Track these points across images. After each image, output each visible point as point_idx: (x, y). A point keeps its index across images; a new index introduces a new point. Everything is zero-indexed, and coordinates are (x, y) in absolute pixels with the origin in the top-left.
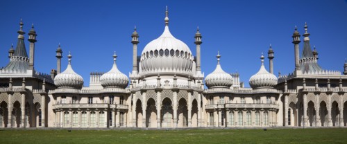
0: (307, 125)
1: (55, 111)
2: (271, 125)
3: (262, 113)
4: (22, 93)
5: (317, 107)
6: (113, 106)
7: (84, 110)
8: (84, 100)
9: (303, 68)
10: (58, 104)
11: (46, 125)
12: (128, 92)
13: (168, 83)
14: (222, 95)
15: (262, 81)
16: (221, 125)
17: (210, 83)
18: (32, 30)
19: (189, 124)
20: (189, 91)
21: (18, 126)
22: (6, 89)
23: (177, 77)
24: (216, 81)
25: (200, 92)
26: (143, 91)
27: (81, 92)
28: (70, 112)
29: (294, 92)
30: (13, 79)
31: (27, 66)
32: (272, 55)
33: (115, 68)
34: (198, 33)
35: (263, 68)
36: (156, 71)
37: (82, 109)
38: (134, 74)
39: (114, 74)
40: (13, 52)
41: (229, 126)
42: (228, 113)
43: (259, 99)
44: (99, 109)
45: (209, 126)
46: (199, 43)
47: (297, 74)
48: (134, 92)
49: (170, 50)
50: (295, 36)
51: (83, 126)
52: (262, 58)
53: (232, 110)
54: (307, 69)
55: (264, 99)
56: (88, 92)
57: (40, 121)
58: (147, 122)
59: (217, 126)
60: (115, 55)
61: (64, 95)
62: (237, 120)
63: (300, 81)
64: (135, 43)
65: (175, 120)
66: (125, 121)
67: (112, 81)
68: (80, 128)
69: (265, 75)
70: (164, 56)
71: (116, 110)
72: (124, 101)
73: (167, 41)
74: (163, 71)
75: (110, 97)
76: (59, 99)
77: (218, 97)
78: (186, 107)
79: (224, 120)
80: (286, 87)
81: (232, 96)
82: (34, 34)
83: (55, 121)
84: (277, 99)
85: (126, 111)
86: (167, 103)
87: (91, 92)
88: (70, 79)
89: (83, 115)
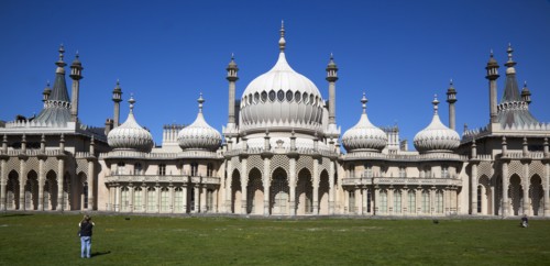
0: (509, 213)
1: (108, 185)
2: (448, 213)
3: (433, 193)
4: (59, 158)
5: (526, 184)
6: (196, 180)
7: (151, 186)
8: (153, 170)
9: (503, 120)
10: (112, 175)
11: (95, 208)
12: (220, 156)
13: (282, 144)
14: (368, 163)
15: (435, 142)
16: (365, 212)
17: (348, 143)
18: (76, 61)
19: (315, 210)
20: (314, 157)
21: (54, 208)
22: (36, 152)
23: (296, 135)
24: (358, 141)
25: (333, 159)
26: (243, 157)
27: (148, 156)
28: (130, 189)
29: (488, 158)
30: (47, 137)
31: (67, 116)
32: (453, 97)
33: (200, 119)
34: (332, 63)
35: (436, 119)
36: (263, 125)
37: (148, 184)
38: (230, 128)
39: (200, 129)
40: (48, 94)
41: (379, 213)
42: (377, 192)
43: (430, 169)
44: (175, 184)
45: (348, 212)
46: (333, 80)
47: (493, 130)
48: (229, 158)
49: (285, 92)
50: (489, 67)
51: (149, 211)
52: (436, 104)
53: (384, 188)
54: (510, 121)
55: (437, 170)
56: (158, 157)
57: (86, 200)
58: (249, 206)
59: (360, 213)
60: (201, 99)
61: (122, 162)
62: (392, 204)
63: (497, 141)
64: (232, 79)
65: (293, 204)
66: (215, 203)
67: (195, 140)
68: (145, 213)
69: (438, 131)
70: (277, 101)
71: (201, 186)
72: (214, 172)
73: (282, 76)
74: (275, 125)
75: (192, 166)
76: (114, 167)
77: (363, 167)
78: (311, 183)
79: (372, 203)
80: (474, 150)
81: (384, 165)
82: (79, 67)
83: (108, 201)
84: (458, 171)
85: (217, 187)
86: (280, 177)
87: (164, 157)
88: (132, 136)
89: (150, 193)
